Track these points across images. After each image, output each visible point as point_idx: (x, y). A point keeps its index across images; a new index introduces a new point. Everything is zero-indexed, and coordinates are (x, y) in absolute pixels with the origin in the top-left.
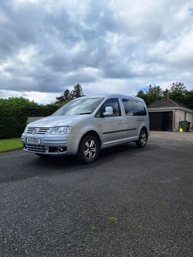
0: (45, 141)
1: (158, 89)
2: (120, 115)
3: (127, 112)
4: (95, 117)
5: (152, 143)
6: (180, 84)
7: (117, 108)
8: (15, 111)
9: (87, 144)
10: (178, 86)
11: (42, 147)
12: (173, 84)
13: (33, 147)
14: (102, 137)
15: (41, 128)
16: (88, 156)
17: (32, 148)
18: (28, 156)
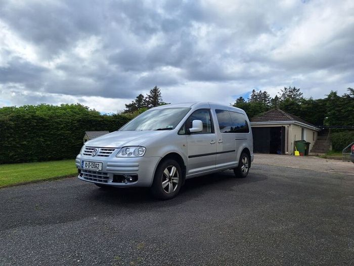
0: (108, 166)
1: (264, 95)
2: (213, 132)
3: (221, 127)
4: (178, 134)
5: (256, 172)
6: (294, 89)
7: (208, 122)
8: (68, 122)
9: (166, 171)
10: (292, 92)
11: (104, 175)
12: (286, 89)
13: (91, 174)
14: (187, 162)
15: (103, 149)
16: (167, 188)
17: (90, 176)
18: (83, 186)
